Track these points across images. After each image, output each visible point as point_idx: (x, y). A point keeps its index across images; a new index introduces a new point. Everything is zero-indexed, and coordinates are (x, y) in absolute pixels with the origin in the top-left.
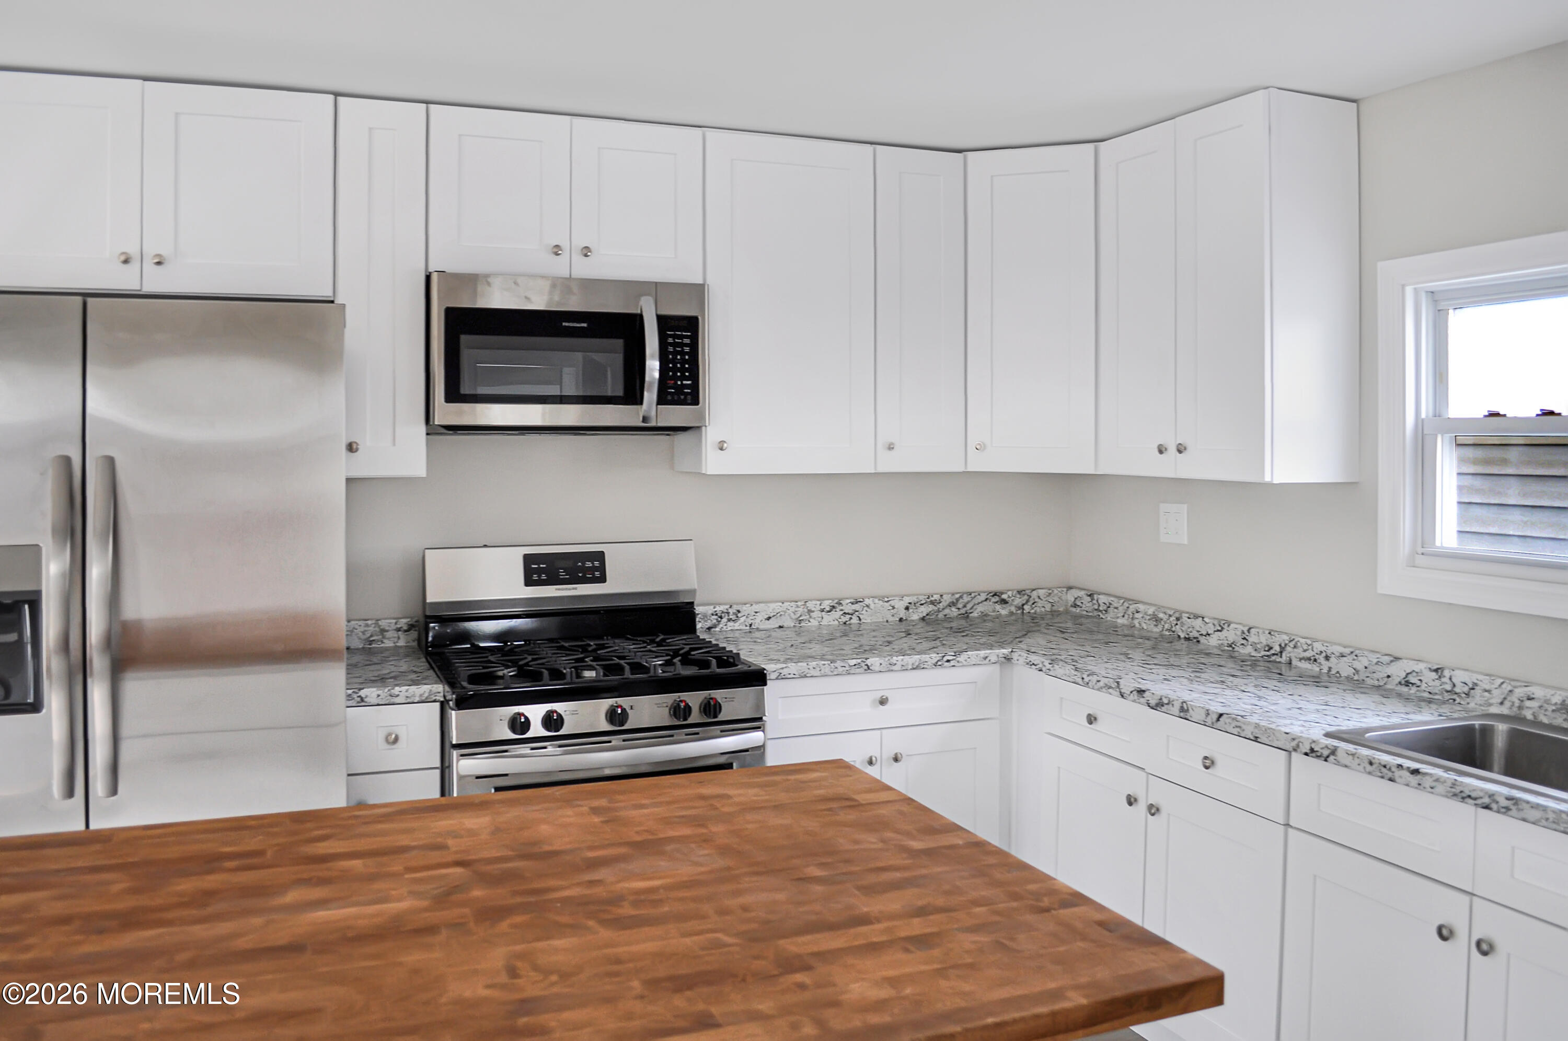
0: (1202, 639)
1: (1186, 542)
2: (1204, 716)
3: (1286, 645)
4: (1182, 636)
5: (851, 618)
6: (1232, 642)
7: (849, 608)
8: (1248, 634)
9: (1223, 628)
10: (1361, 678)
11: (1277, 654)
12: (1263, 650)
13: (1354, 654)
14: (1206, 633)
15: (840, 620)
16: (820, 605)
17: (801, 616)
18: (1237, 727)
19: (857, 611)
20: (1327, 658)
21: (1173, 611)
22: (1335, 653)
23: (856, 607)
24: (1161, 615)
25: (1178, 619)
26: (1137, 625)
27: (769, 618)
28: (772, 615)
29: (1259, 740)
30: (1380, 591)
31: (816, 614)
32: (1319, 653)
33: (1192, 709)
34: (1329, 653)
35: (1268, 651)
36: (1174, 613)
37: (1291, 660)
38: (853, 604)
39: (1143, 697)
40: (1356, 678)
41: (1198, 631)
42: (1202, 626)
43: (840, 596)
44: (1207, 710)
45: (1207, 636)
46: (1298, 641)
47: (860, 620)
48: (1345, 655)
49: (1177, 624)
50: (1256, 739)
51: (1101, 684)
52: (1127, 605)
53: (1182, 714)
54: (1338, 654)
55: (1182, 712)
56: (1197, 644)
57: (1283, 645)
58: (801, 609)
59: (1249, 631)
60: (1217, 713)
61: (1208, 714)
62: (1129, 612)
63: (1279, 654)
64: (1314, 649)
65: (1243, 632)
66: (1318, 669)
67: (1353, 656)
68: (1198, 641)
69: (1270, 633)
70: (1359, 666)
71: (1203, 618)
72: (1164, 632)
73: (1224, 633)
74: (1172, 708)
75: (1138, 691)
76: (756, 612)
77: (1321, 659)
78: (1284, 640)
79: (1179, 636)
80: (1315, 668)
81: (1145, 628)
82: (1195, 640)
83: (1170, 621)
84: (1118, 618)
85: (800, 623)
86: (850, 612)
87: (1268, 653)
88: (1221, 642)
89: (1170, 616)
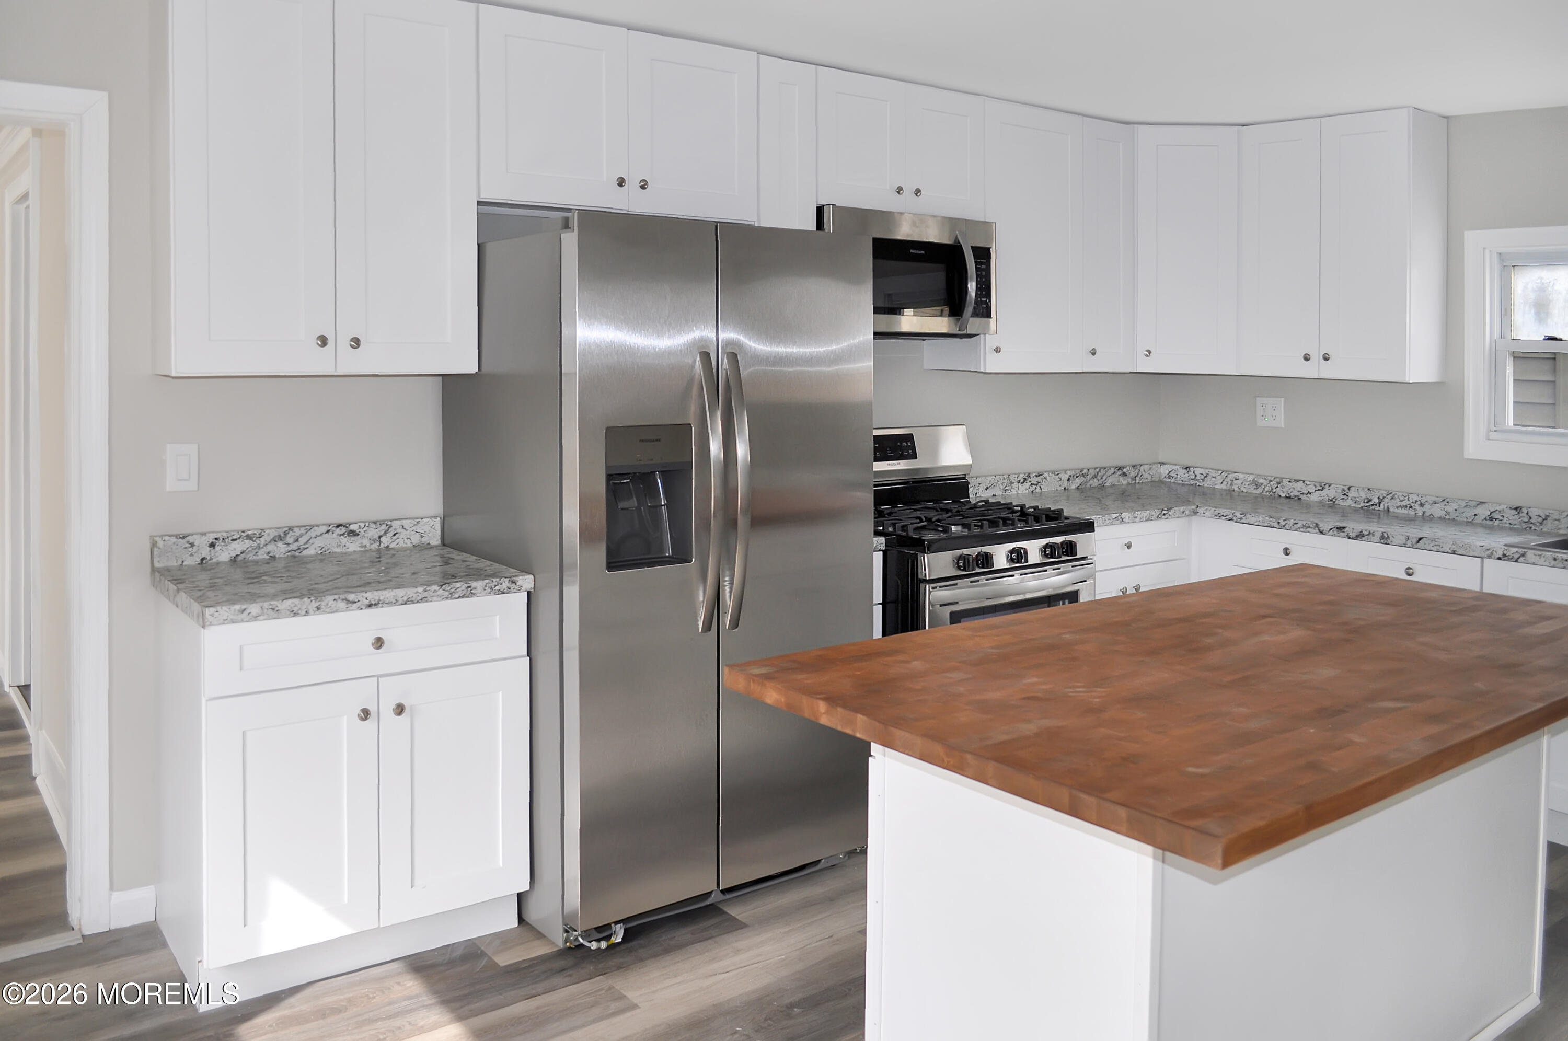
0: (1303, 497)
1: (1283, 426)
2: (1405, 540)
3: (1384, 498)
4: (1283, 495)
5: (1036, 488)
6: (1332, 497)
7: (1034, 480)
8: (1348, 491)
9: (1323, 488)
10: (1451, 518)
11: (1376, 505)
12: (1363, 502)
13: (1446, 501)
14: (1307, 492)
15: (1029, 490)
16: (1018, 478)
17: (1006, 486)
18: (1436, 545)
19: (1039, 482)
20: (1422, 505)
21: (1273, 478)
22: (1428, 501)
23: (1039, 479)
24: (1261, 481)
25: (1278, 483)
26: (1236, 489)
27: (987, 488)
28: (989, 486)
29: (1456, 553)
30: (1466, 456)
31: (1015, 485)
32: (1414, 502)
33: (1393, 537)
34: (1423, 502)
35: (1367, 503)
36: (1274, 479)
37: (1388, 509)
38: (1037, 477)
39: (1343, 532)
40: (1447, 517)
41: (1299, 491)
42: (1303, 487)
43: (1029, 471)
44: (1408, 536)
45: (1309, 494)
46: (1396, 494)
47: (1041, 489)
48: (1437, 502)
49: (1277, 487)
50: (1454, 553)
51: (1299, 525)
52: (1226, 475)
53: (1382, 541)
54: (1431, 502)
55: (1383, 539)
56: (1299, 501)
57: (1381, 498)
58: (1006, 481)
59: (1349, 489)
60: (1416, 537)
61: (1408, 539)
62: (1228, 479)
63: (1378, 505)
64: (1410, 499)
65: (1343, 490)
66: (1414, 513)
67: (1445, 502)
68: (1300, 499)
69: (1369, 490)
70: (1448, 508)
71: (1304, 481)
72: (1264, 493)
73: (1326, 491)
74: (1372, 538)
75: (1337, 528)
76: (979, 484)
77: (1417, 506)
78: (1382, 494)
79: (1280, 496)
80: (1412, 513)
81: (1245, 490)
82: (1296, 498)
83: (1271, 485)
84: (1215, 485)
85: (1005, 492)
86: (1035, 483)
87: (1367, 504)
88: (1322, 498)
89: (1271, 481)
